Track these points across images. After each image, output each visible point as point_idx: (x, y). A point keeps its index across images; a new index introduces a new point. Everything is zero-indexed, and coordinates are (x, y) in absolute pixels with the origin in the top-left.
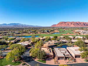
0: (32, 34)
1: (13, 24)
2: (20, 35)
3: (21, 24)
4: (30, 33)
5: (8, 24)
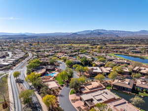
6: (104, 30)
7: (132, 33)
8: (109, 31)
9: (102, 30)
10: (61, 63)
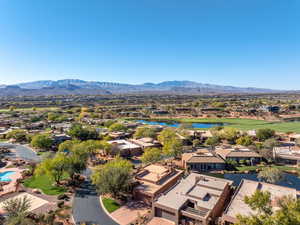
0: (205, 116)
1: (170, 83)
2: (167, 117)
3: (193, 83)
4: (200, 113)
5: (156, 83)
6: (82, 81)
7: (132, 87)
8: (92, 82)
9: (77, 81)
10: (12, 147)
